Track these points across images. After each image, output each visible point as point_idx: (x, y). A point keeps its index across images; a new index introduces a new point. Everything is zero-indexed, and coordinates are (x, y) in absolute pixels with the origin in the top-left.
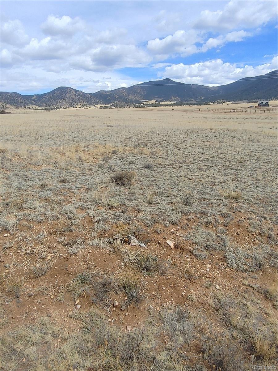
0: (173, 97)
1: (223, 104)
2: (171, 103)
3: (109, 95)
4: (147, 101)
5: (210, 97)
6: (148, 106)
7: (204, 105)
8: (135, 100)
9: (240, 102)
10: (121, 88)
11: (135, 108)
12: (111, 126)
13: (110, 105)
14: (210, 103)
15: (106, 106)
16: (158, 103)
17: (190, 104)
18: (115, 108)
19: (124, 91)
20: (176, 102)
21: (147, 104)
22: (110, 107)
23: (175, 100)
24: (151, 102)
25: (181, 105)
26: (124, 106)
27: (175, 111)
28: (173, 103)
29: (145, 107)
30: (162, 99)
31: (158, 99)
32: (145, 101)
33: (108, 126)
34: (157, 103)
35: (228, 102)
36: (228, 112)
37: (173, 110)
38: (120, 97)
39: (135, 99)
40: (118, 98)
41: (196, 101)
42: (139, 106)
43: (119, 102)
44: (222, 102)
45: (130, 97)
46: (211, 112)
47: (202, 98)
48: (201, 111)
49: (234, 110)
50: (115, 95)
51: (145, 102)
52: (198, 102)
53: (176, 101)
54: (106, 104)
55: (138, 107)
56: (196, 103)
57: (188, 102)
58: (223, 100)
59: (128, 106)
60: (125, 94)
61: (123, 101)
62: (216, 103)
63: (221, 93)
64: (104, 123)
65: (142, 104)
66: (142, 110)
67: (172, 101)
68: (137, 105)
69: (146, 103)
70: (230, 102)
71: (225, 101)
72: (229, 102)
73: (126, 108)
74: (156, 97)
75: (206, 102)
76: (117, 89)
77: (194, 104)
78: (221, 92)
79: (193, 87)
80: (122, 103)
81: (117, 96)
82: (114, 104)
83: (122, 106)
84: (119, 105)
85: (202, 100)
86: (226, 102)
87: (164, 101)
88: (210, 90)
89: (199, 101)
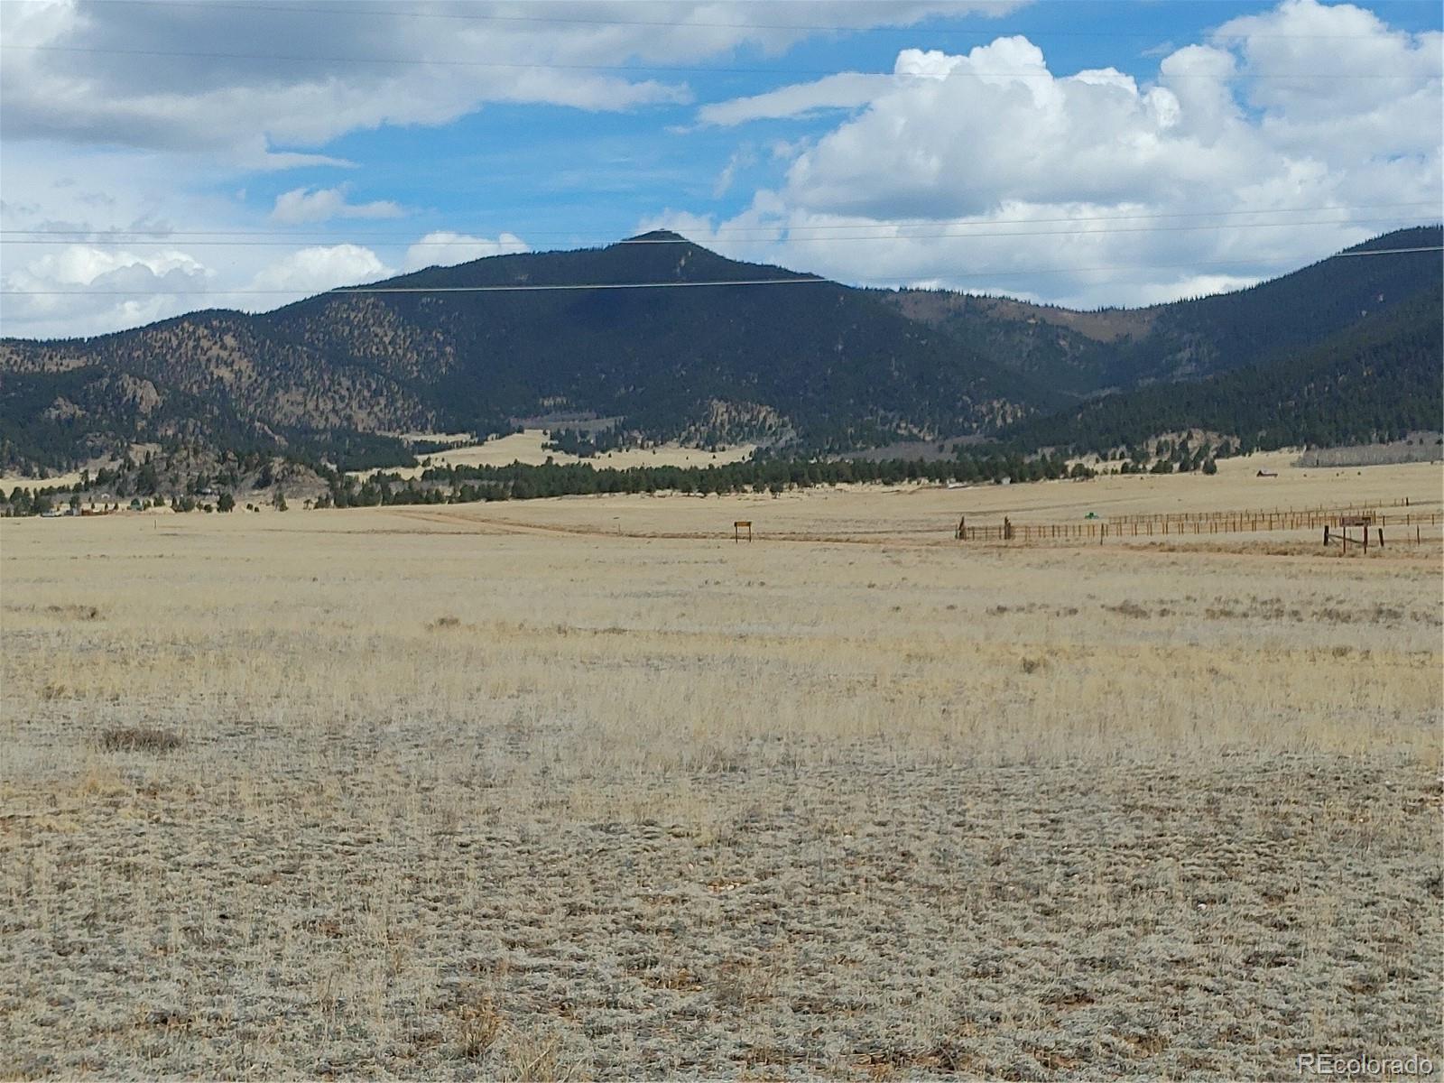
0: (720, 407)
1: (1210, 470)
2: (700, 459)
3: (69, 385)
4: (465, 437)
5: (1081, 408)
6: (476, 484)
7: (1035, 478)
8: (334, 431)
9: (1375, 449)
10: (190, 316)
11: (339, 505)
12: (151, 741)
13: (71, 479)
14: (1089, 462)
15: (33, 485)
16: (574, 459)
17: (892, 474)
18: (123, 505)
19: (229, 340)
20: (756, 456)
21: (464, 472)
22: (74, 502)
23: (738, 433)
24: (498, 453)
25: (804, 477)
26: (229, 490)
27: (765, 537)
28: (723, 458)
29: (439, 499)
30: (609, 423)
31: (576, 425)
32: (440, 438)
33: (114, 740)
34: (561, 459)
35: (1258, 456)
36: (1301, 549)
37: (742, 531)
38: (178, 406)
39: (334, 420)
40: (159, 415)
41: (949, 444)
42: (378, 488)
43: (171, 446)
44: (1203, 451)
45: (290, 405)
46: (1127, 546)
47: (1008, 413)
48: (1019, 538)
49: (1356, 533)
50: (127, 381)
51: (448, 447)
52: (968, 448)
53: (748, 437)
54: (26, 473)
55: (367, 499)
56: (953, 458)
57: (876, 455)
58: (1213, 436)
59: (269, 493)
60: (238, 374)
61: (210, 438)
62: (1146, 457)
63: (1189, 369)
64: (49, 694)
65: (406, 474)
66: (420, 524)
67: (710, 443)
68: (363, 477)
69: (454, 459)
70: (1276, 447)
71: (1236, 442)
72: (1266, 449)
73: (240, 506)
74: (548, 402)
75: (1048, 451)
76: (153, 326)
77: (938, 473)
78: (1186, 354)
79: (908, 313)
80: (208, 463)
81: (149, 396)
82: (115, 466)
83: (197, 488)
84: (175, 481)
85: (1004, 434)
86: (1245, 450)
87: (632, 442)
88: (1078, 334)
89: (975, 439)
